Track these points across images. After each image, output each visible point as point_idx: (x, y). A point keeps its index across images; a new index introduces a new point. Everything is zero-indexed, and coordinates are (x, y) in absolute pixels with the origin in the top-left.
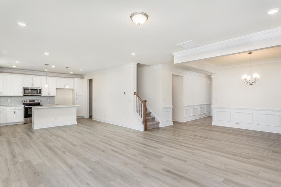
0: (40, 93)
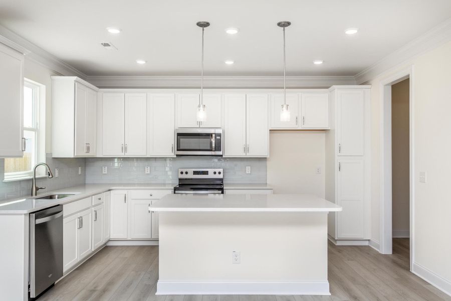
0: (218, 147)
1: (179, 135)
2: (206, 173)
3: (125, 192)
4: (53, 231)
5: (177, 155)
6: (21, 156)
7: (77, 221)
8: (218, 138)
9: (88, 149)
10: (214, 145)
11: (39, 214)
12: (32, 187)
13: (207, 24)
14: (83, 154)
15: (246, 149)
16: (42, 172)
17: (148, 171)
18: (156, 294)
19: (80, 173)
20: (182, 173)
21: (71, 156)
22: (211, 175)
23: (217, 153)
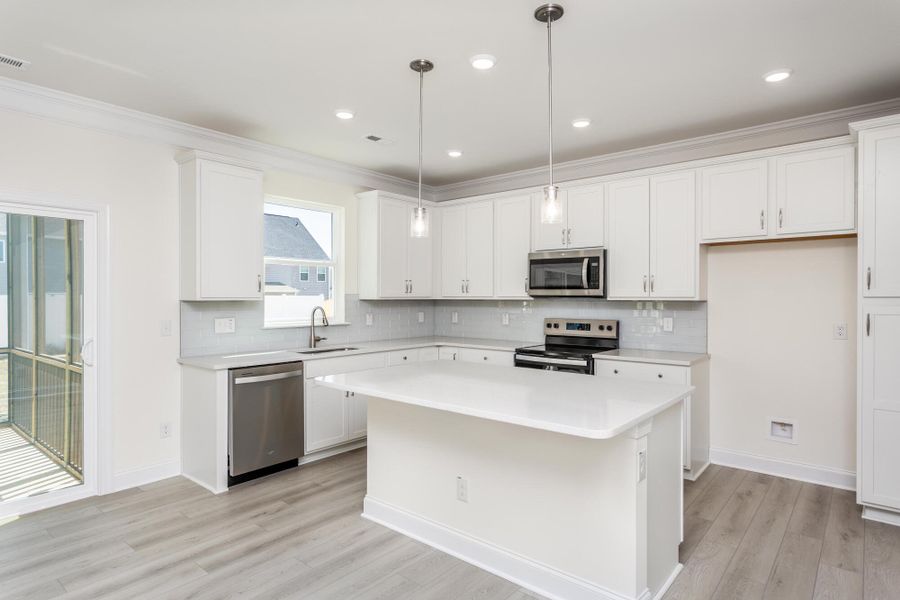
1: (533, 262)
2: (587, 327)
3: (455, 350)
8: (594, 264)
9: (410, 288)
10: (584, 278)
13: (429, 66)
15: (649, 284)
18: (364, 514)
20: (549, 326)
21: (375, 298)
22: (594, 333)
23: (593, 292)
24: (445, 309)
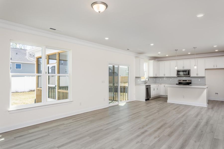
1: (178, 71)
2: (186, 81)
3: (165, 85)
4: (149, 89)
5: (178, 76)
6: (144, 76)
7: (153, 89)
8: (189, 72)
9: (156, 75)
10: (187, 74)
11: (147, 86)
12: (145, 82)
14: (155, 76)
15: (197, 74)
16: (147, 80)
17: (171, 80)
18: (167, 102)
19: (155, 80)
20: (179, 81)
21: (153, 76)
22: (187, 81)
23: (188, 76)
24: (159, 79)
